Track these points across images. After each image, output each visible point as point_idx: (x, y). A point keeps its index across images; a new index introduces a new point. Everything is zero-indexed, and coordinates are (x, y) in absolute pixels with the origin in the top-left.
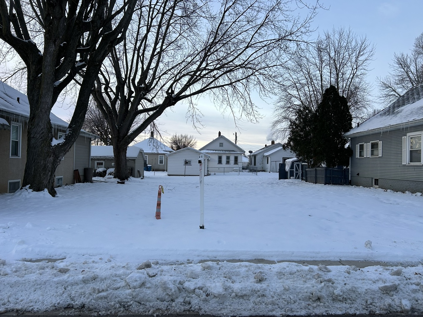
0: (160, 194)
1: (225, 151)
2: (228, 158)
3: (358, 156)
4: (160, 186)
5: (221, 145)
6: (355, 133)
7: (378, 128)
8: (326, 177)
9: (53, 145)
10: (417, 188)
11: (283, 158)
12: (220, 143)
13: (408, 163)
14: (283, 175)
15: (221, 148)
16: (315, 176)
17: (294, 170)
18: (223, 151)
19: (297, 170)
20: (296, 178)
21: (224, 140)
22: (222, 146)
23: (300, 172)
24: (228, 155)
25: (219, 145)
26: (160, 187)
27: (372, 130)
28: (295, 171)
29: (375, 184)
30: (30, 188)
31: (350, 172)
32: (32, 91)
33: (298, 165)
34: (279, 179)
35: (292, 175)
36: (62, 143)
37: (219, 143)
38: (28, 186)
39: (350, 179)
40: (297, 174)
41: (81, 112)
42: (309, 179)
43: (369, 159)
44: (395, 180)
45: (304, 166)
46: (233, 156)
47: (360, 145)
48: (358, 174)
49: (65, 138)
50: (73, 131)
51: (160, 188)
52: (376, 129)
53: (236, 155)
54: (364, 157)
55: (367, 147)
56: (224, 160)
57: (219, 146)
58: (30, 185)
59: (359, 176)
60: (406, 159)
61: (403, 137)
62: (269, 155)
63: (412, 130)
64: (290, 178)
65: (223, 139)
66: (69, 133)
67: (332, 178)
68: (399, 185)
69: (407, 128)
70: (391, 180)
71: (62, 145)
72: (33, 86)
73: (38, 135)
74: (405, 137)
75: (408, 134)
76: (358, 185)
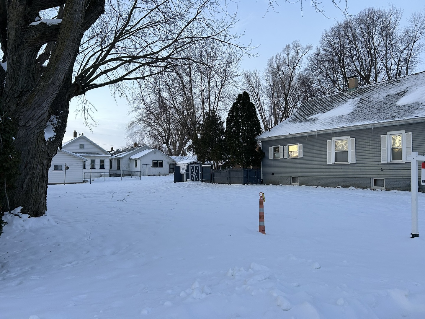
0: (261, 203)
1: (87, 153)
2: (93, 162)
3: (271, 157)
4: (261, 193)
5: (82, 146)
6: (273, 137)
7: (302, 133)
8: (244, 177)
10: (344, 183)
11: (153, 161)
12: (80, 145)
13: (333, 163)
14: (179, 178)
15: (82, 150)
16: (228, 177)
17: (190, 172)
18: (84, 153)
19: (192, 173)
20: (191, 181)
21: (85, 141)
22: (83, 148)
23: (195, 174)
24: (93, 158)
25: (79, 146)
27: (294, 134)
28: (190, 173)
29: (294, 182)
31: (262, 172)
33: (193, 167)
34: (175, 182)
35: (187, 178)
36: (53, 137)
37: (79, 145)
38: (19, 209)
39: (262, 179)
40: (192, 176)
43: (287, 160)
44: (318, 178)
45: (204, 168)
46: (99, 159)
47: (274, 148)
48: (273, 174)
49: (54, 129)
50: (62, 119)
51: (261, 195)
52: (300, 133)
53: (102, 158)
54: (280, 158)
57: (79, 148)
58: (21, 208)
59: (274, 175)
60: (331, 159)
61: (328, 141)
63: (338, 135)
64: (186, 181)
65: (83, 139)
67: (248, 178)
68: (324, 182)
69: (333, 133)
70: (314, 178)
71: (54, 141)
73: (35, 123)
74: (331, 141)
75: (333, 139)
76: (275, 183)
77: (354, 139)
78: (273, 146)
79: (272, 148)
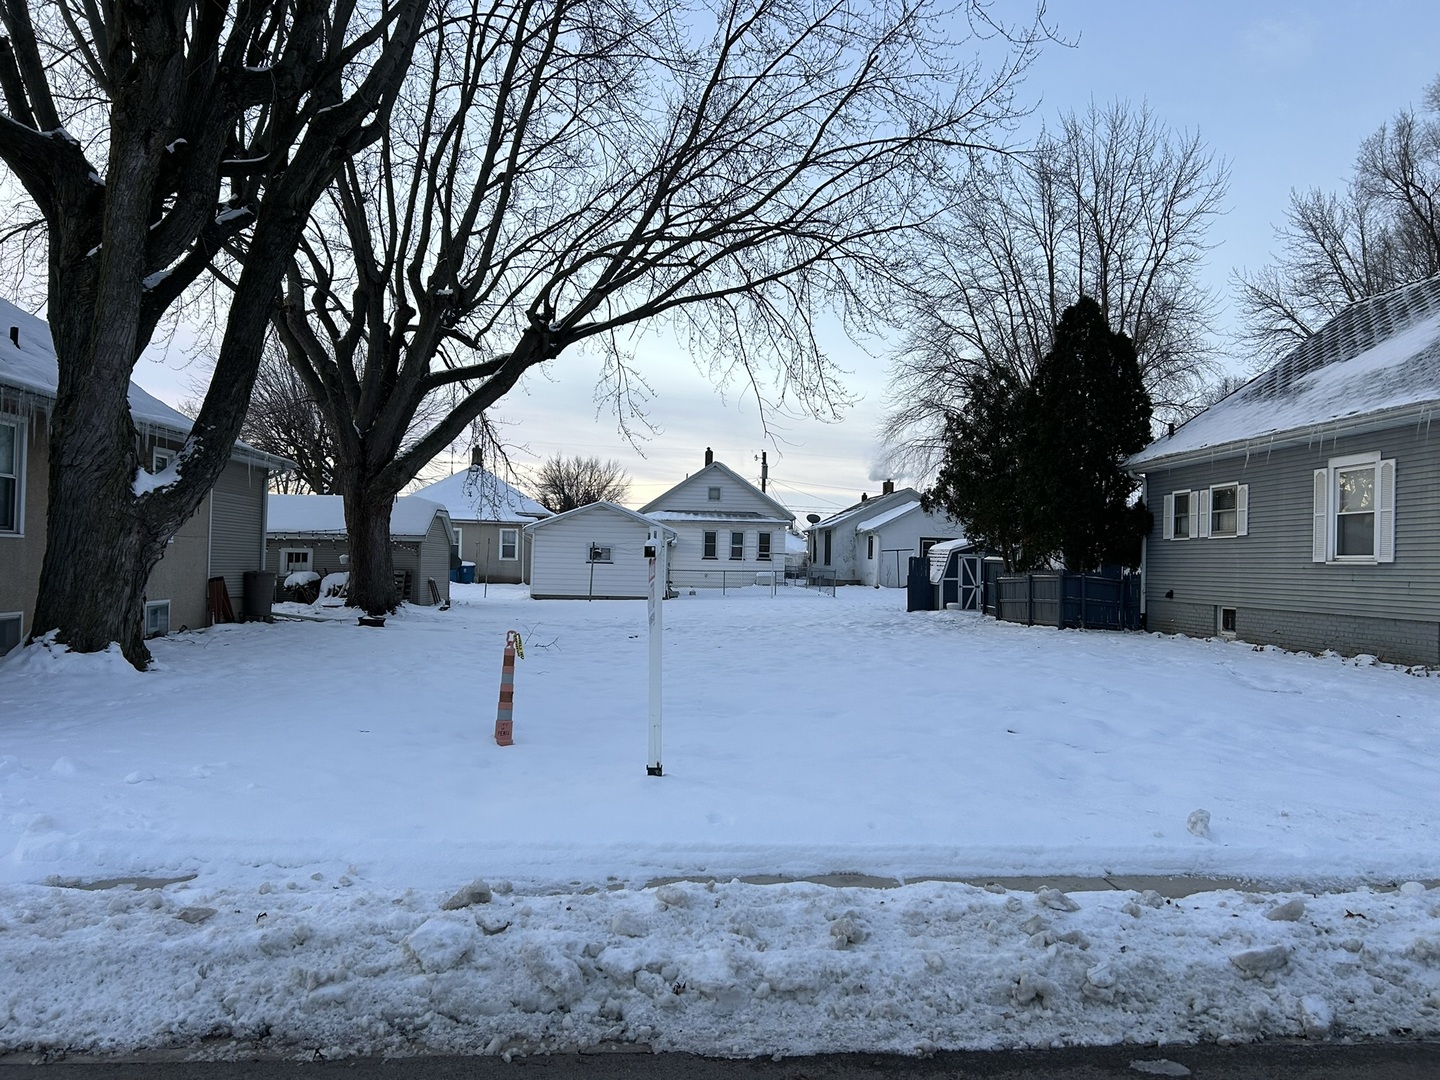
0: (509, 661)
1: (728, 514)
2: (737, 538)
3: (1169, 532)
4: (512, 632)
5: (715, 494)
6: (1161, 458)
7: (1236, 442)
8: (1064, 602)
9: (139, 492)
10: (1361, 641)
11: (922, 539)
12: (711, 489)
13: (1330, 558)
14: (922, 596)
15: (714, 506)
16: (1027, 600)
17: (960, 579)
18: (719, 514)
19: (967, 580)
20: (964, 608)
21: (726, 478)
22: (719, 499)
23: (978, 587)
24: (738, 529)
25: (707, 494)
26: (512, 636)
27: (1215, 447)
28: (960, 583)
29: (1226, 627)
30: (59, 640)
31: (1143, 587)
32: (66, 305)
33: (972, 563)
34: (909, 611)
35: (951, 596)
36: (171, 485)
37: (707, 490)
38: (52, 634)
39: (1143, 611)
40: (967, 593)
41: (236, 381)
42: (1007, 609)
43: (1207, 542)
44: (1289, 615)
45: (992, 567)
46: (756, 532)
47: (1177, 498)
48: (1170, 595)
49: (180, 468)
50: (208, 444)
51: (511, 639)
52: (1230, 443)
53: (765, 530)
54: (1191, 536)
55: (1201, 504)
56: (724, 544)
57: (707, 497)
58: (57, 631)
59: (1174, 600)
60: (1324, 545)
61: (1316, 472)
62: (876, 530)
63: (1346, 450)
64: (945, 607)
65: (720, 473)
66: (196, 452)
67: (1083, 607)
68: (1303, 630)
69: (1328, 442)
70: (1278, 614)
71: (170, 494)
72: (71, 289)
73: (88, 460)
74: (1324, 471)
75: (1334, 462)
76: (1168, 630)
77: (1392, 462)
78: (1174, 493)
79: (1172, 498)
